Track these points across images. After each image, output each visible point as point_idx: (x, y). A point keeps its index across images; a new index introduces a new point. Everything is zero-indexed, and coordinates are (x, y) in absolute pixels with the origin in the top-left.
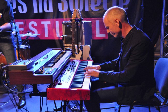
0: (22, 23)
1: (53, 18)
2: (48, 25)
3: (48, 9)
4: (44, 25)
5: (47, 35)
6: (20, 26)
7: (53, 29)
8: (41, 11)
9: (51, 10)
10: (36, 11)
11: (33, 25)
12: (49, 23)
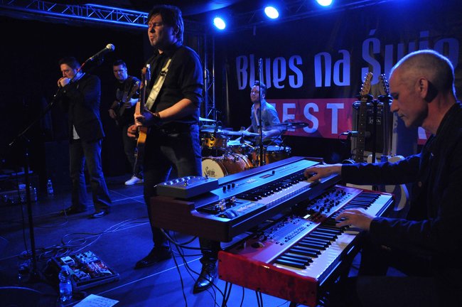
0: (292, 106)
1: (350, 97)
2: (339, 110)
3: (341, 80)
4: (330, 110)
5: (334, 130)
6: (290, 111)
7: (348, 118)
8: (328, 84)
9: (347, 82)
10: (318, 84)
11: (311, 110)
12: (341, 106)
